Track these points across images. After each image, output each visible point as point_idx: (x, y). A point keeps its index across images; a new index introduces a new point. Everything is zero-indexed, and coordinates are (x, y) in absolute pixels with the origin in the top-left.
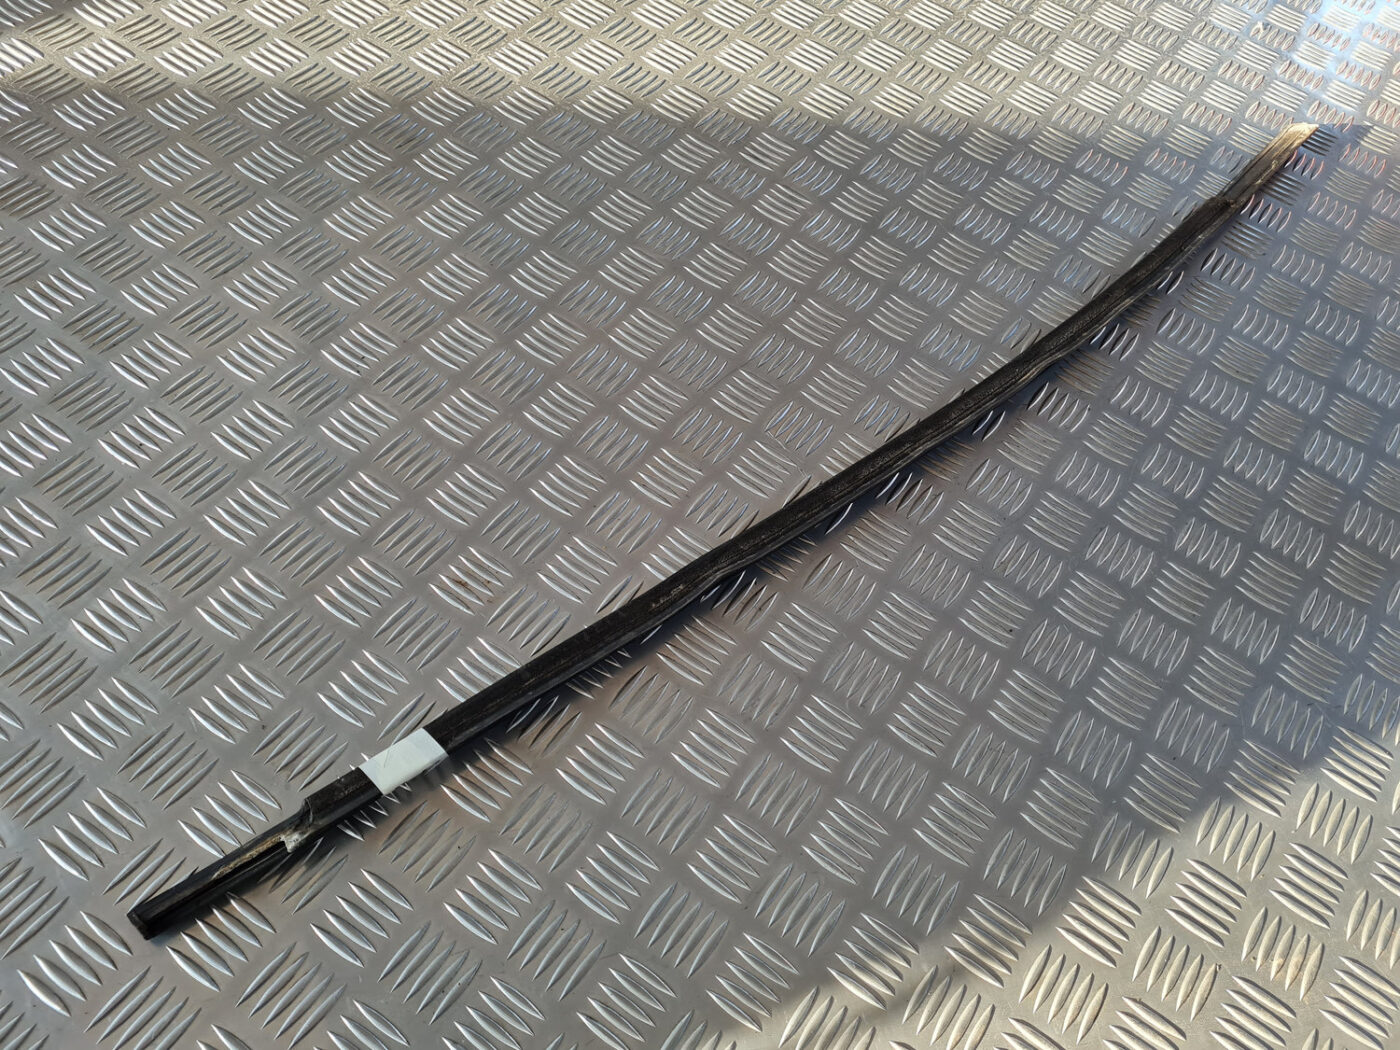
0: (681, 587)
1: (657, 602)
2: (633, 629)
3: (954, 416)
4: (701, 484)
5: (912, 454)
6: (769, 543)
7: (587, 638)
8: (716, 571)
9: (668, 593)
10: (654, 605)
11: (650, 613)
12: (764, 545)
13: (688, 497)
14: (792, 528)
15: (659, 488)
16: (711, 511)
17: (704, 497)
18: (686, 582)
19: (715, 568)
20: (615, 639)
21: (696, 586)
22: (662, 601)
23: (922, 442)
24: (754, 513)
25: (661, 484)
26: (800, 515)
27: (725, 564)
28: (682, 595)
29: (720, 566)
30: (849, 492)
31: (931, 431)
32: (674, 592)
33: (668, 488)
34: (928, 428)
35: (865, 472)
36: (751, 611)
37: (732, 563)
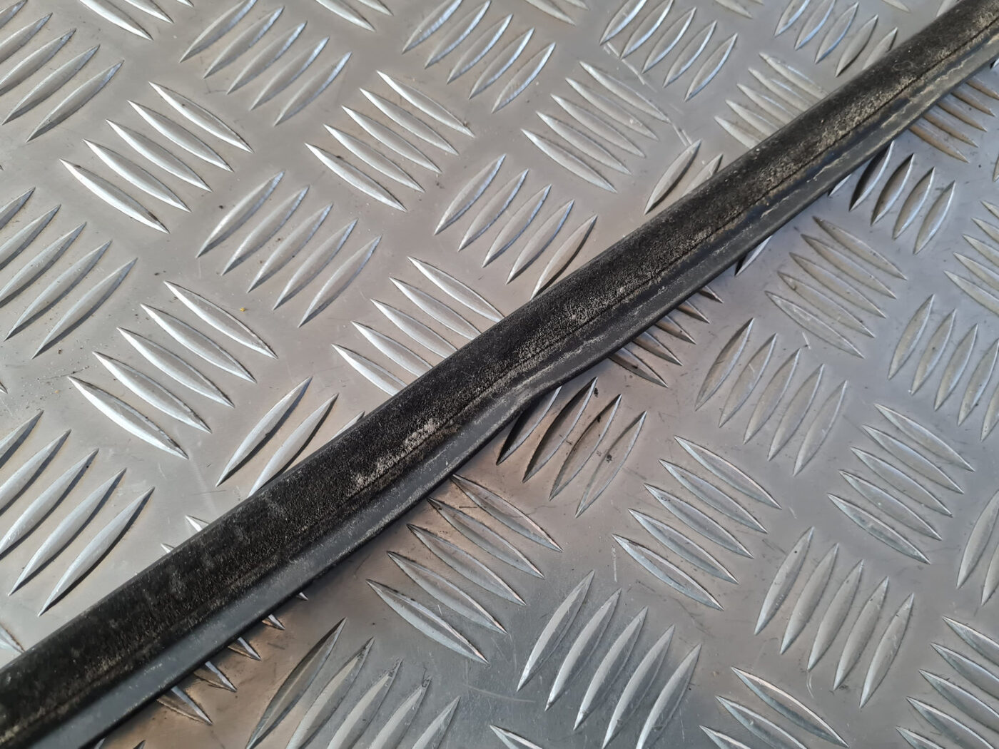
0: (430, 427)
1: (367, 468)
2: (307, 547)
3: (983, 23)
4: (472, 155)
5: (915, 100)
6: (634, 304)
7: (177, 586)
8: (516, 381)
9: (396, 446)
10: (360, 480)
11: (352, 501)
12: (624, 310)
13: (441, 186)
14: (686, 266)
15: (375, 166)
16: (493, 219)
17: (477, 187)
18: (441, 413)
19: (512, 374)
20: (257, 583)
21: (465, 422)
22: (380, 468)
23: (930, 74)
24: (586, 225)
25: (380, 156)
26: (701, 235)
27: (534, 362)
28: (433, 446)
29: (523, 369)
30: (799, 184)
31: (945, 52)
32: (413, 441)
33: (394, 164)
34: (937, 45)
35: (828, 137)
36: (588, 462)
37: (551, 359)
